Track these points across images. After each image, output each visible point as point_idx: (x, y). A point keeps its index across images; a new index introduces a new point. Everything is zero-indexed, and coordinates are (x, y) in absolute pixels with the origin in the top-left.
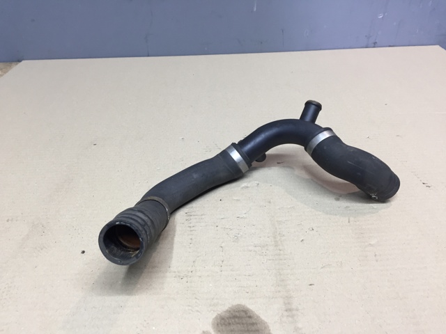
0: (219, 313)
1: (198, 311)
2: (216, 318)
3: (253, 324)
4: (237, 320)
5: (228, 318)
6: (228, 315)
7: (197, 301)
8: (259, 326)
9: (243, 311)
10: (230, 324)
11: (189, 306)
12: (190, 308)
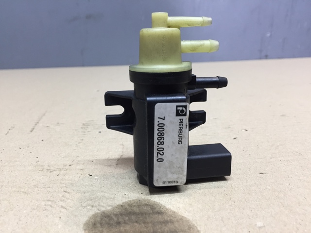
0: (103, 209)
1: (62, 207)
2: (95, 216)
3: (166, 222)
4: (133, 217)
5: (116, 215)
6: (118, 211)
7: (67, 195)
8: (176, 225)
9: (147, 205)
10: (119, 223)
11: (48, 200)
12: (50, 203)
